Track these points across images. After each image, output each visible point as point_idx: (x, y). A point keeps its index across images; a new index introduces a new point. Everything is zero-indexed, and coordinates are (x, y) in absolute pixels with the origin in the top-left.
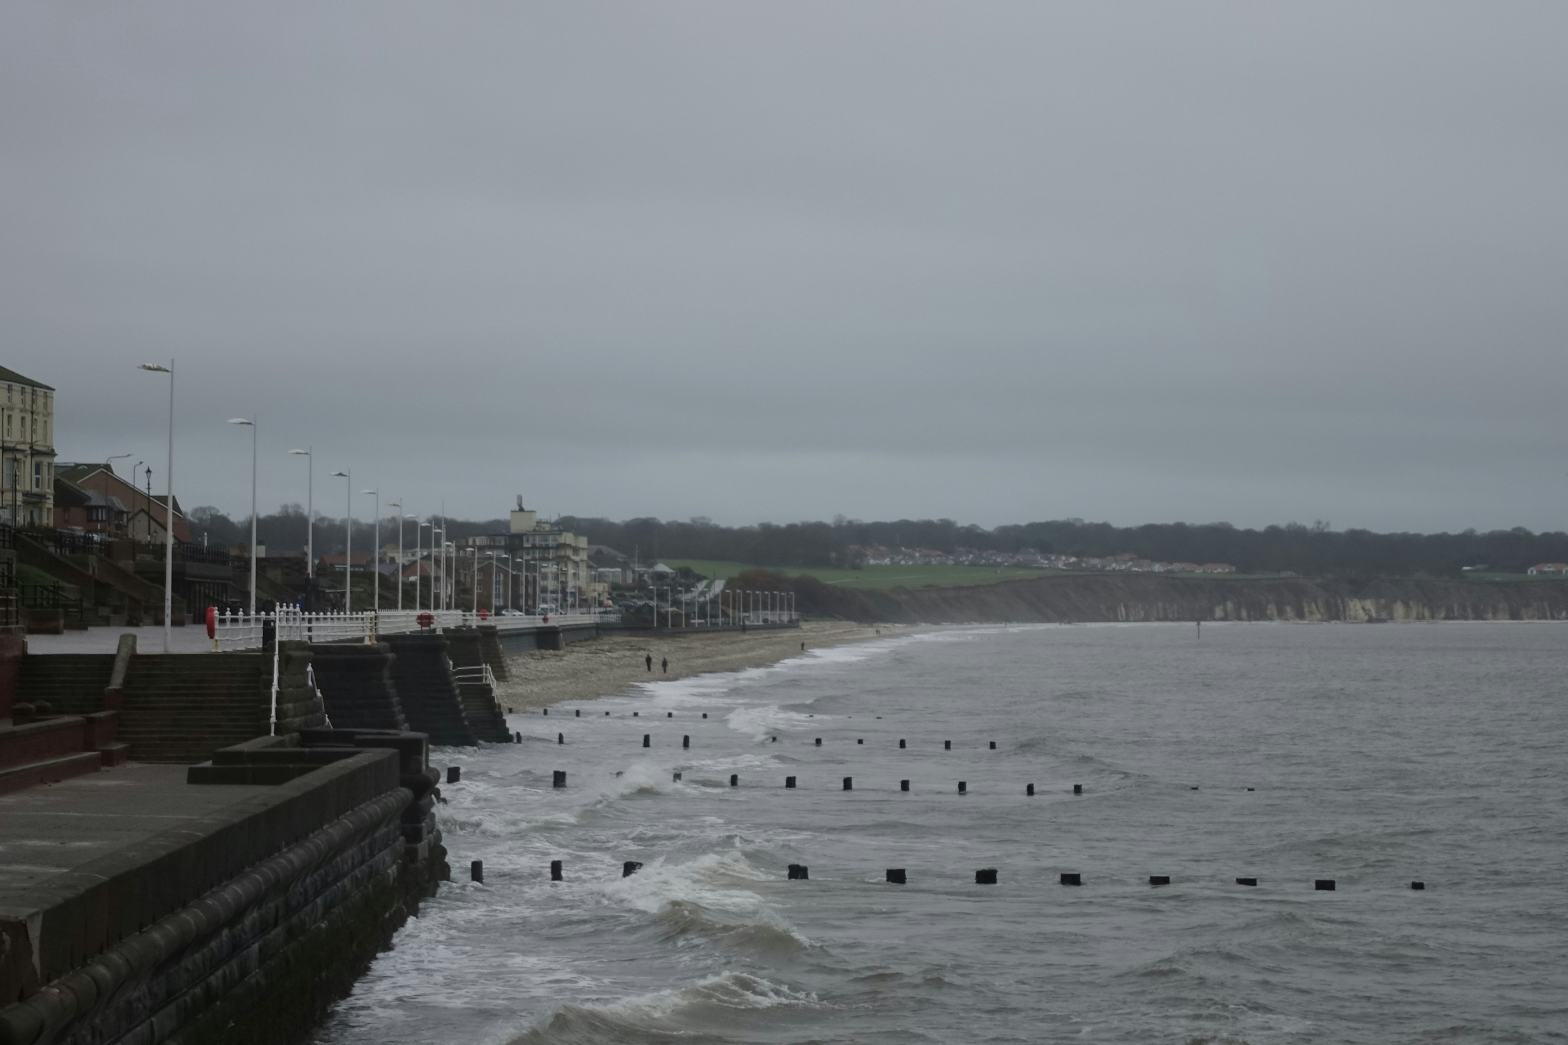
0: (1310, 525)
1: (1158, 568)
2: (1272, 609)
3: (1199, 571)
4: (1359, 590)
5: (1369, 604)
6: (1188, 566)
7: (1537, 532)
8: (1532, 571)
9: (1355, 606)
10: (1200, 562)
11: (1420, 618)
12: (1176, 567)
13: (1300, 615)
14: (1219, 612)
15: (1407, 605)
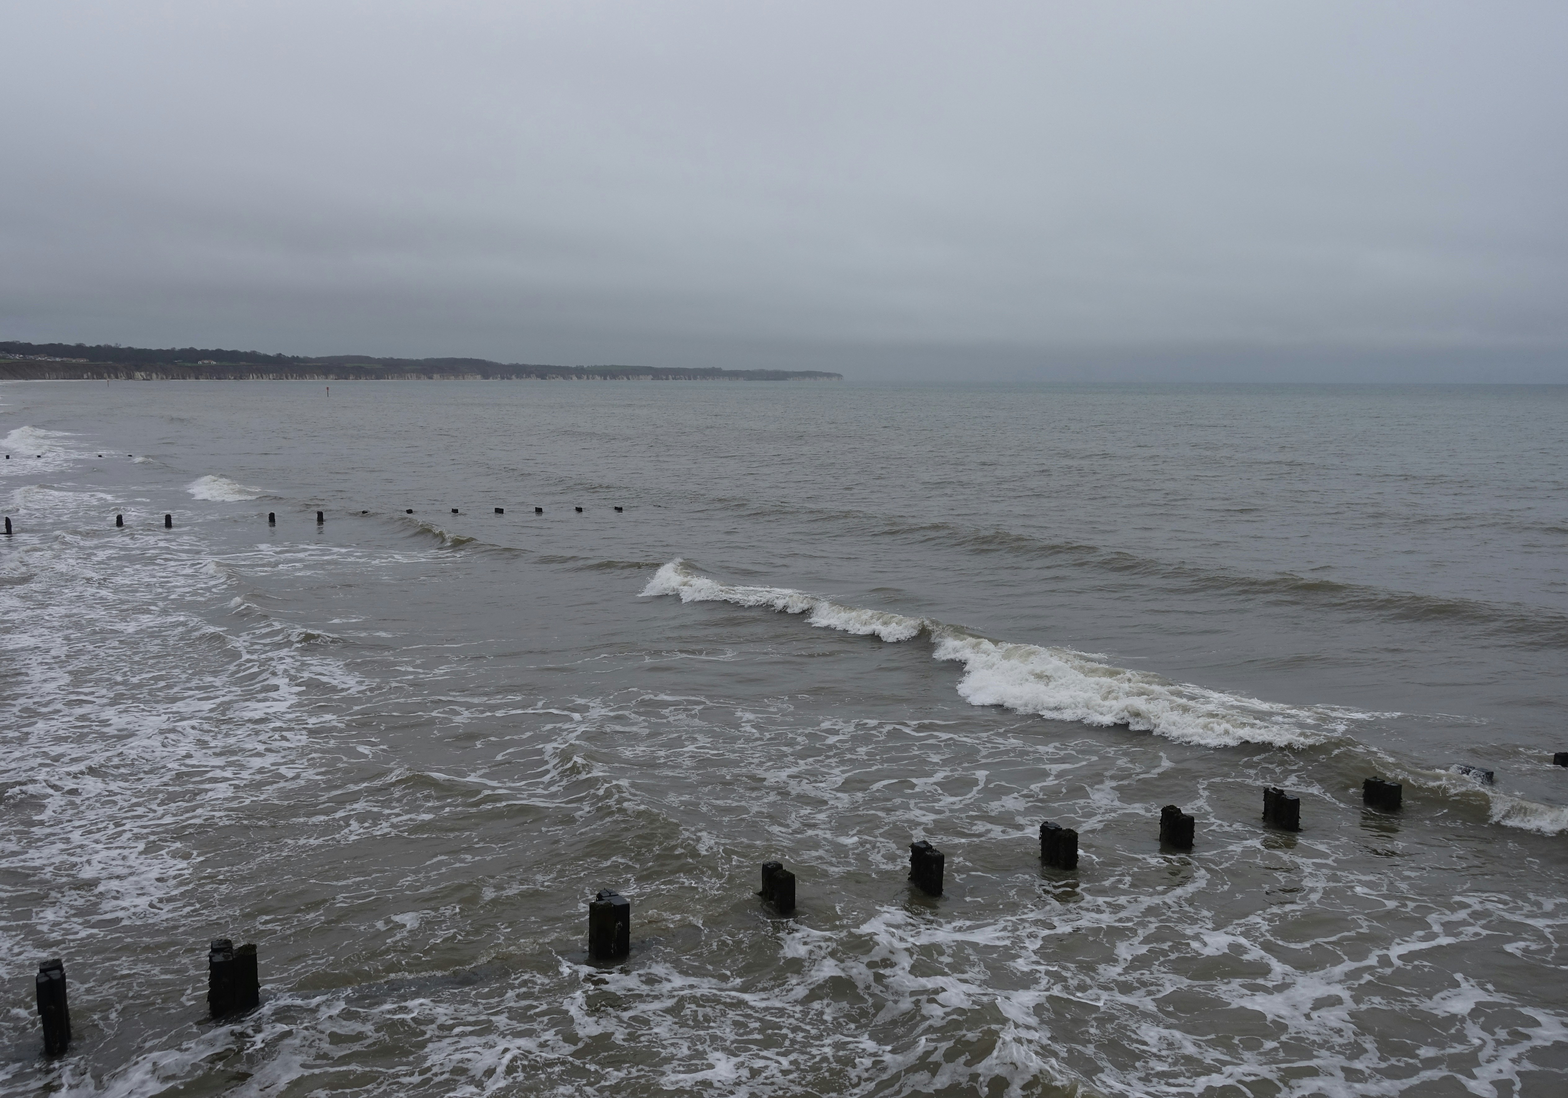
0: (113, 345)
1: (58, 359)
2: (106, 375)
3: (74, 361)
4: (139, 369)
5: (143, 374)
6: (69, 359)
7: (199, 349)
8: (200, 363)
9: (138, 374)
10: (74, 358)
11: (162, 379)
12: (65, 359)
13: (117, 378)
14: (85, 376)
15: (157, 374)
